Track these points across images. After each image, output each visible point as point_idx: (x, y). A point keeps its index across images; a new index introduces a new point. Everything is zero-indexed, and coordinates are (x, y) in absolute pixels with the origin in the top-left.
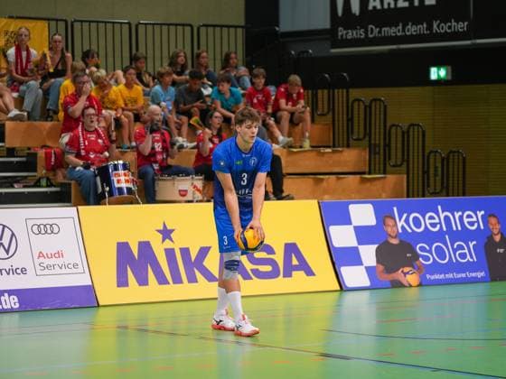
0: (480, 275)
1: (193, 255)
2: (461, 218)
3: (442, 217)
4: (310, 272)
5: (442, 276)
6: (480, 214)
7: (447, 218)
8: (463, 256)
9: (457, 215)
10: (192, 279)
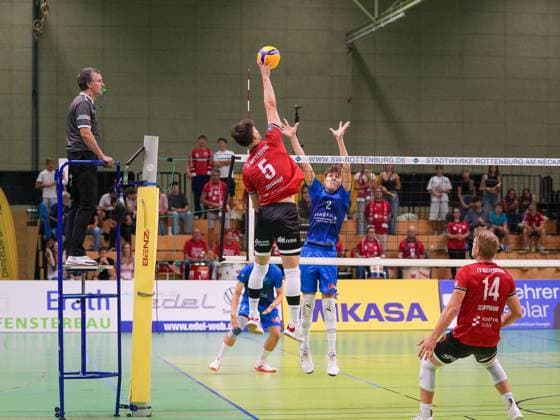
0: (546, 324)
1: (349, 308)
2: (540, 292)
3: (526, 290)
4: (424, 319)
5: (517, 325)
6: (555, 290)
7: (530, 292)
8: (537, 313)
9: (538, 290)
10: (345, 319)
